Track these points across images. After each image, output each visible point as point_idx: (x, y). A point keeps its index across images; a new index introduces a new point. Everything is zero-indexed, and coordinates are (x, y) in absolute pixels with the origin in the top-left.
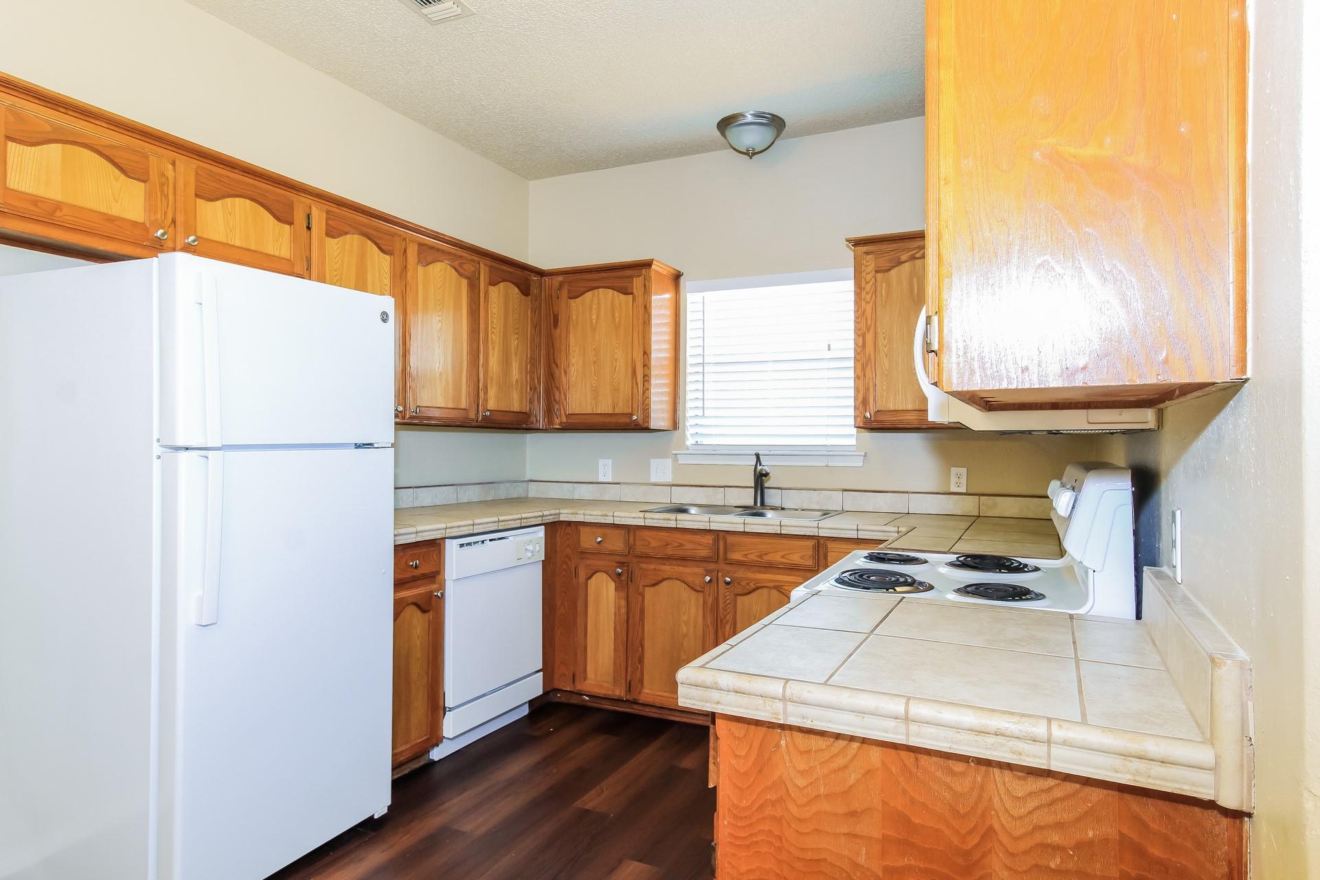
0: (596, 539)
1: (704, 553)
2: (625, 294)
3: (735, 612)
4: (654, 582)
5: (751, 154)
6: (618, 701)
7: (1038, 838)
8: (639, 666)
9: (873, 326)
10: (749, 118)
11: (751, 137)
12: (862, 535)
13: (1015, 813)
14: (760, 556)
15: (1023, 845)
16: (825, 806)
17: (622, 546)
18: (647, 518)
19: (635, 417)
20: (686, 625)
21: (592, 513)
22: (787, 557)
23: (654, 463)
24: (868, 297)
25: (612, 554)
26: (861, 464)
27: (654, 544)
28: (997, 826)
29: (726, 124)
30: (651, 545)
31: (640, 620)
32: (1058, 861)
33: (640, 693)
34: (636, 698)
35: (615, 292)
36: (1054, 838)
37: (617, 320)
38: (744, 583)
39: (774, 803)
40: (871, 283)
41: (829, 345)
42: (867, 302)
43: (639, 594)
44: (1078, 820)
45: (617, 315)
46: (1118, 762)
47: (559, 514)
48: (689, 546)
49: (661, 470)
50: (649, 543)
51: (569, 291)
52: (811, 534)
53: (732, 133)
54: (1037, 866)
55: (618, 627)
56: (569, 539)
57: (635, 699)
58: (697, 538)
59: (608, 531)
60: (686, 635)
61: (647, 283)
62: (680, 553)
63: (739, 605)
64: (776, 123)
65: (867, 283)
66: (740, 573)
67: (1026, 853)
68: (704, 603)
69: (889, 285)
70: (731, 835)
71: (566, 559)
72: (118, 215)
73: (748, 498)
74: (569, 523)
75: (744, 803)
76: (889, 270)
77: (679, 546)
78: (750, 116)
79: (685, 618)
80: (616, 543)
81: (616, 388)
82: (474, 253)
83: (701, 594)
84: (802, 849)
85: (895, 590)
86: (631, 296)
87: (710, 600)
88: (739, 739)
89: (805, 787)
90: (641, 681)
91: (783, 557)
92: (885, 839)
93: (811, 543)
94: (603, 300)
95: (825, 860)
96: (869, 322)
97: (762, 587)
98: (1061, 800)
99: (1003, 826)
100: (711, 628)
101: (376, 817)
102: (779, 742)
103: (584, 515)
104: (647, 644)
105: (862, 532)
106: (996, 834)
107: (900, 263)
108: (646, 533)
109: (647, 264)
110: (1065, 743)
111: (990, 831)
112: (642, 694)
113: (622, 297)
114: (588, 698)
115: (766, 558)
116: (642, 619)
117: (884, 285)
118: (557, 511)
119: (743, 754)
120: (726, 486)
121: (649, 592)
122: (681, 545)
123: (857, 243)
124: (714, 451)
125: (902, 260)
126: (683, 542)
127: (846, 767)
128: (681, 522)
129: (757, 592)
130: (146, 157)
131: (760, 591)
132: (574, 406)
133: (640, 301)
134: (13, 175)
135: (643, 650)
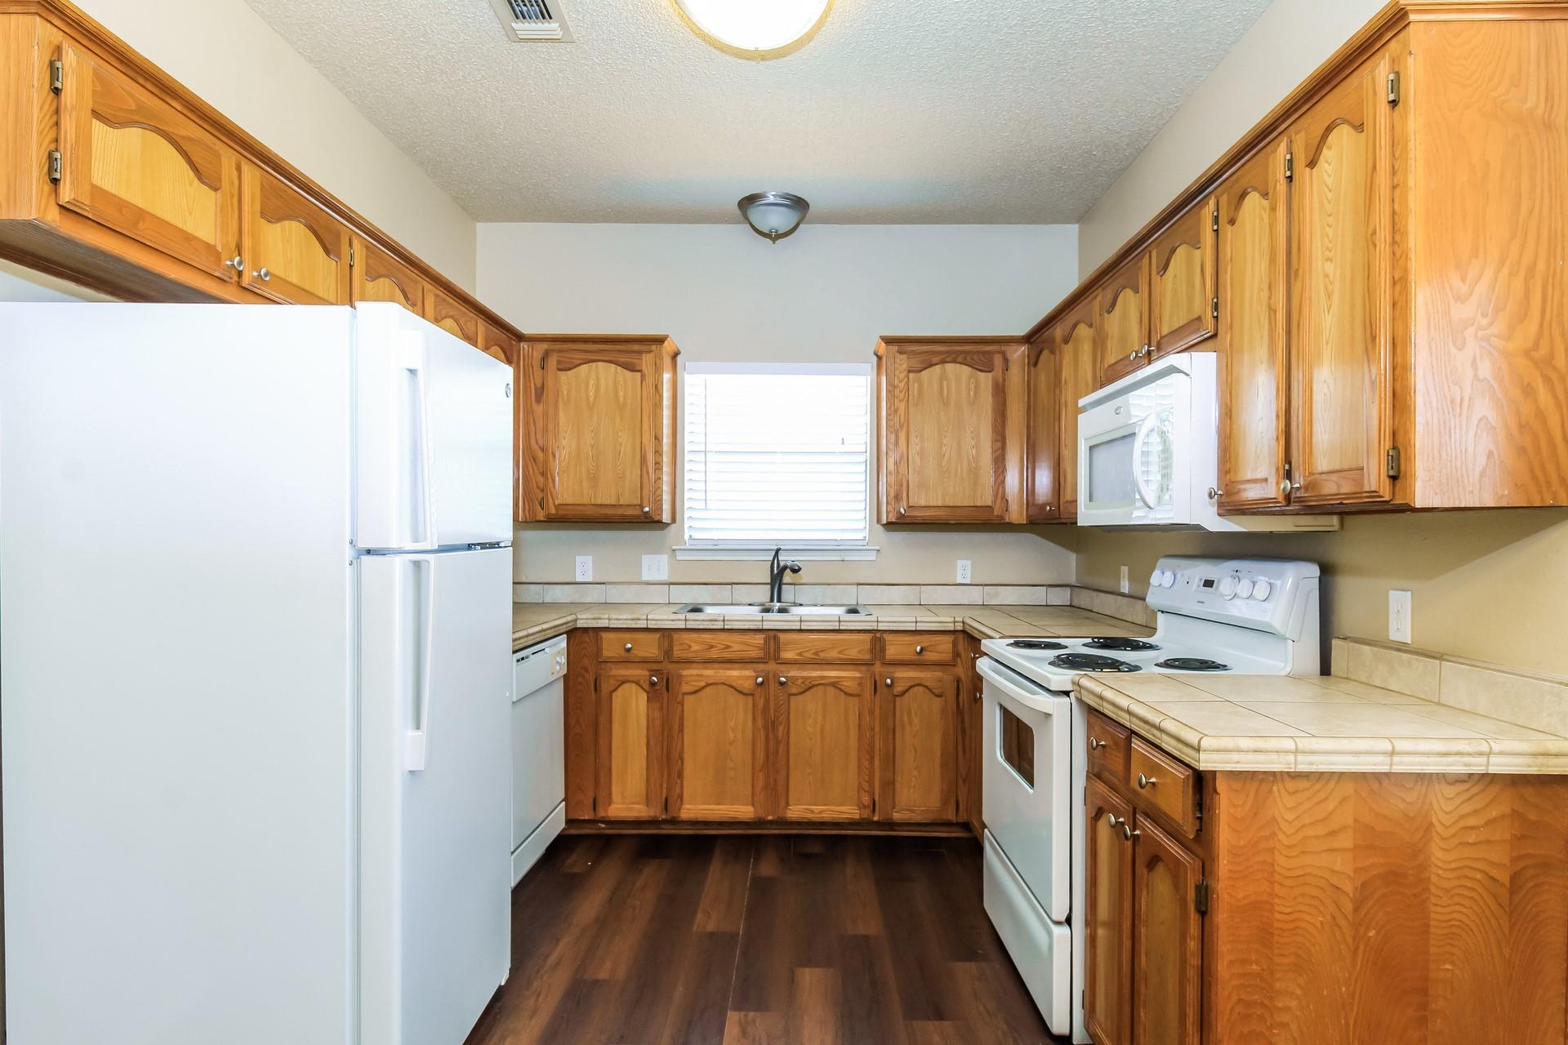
0: (625, 645)
1: (755, 653)
2: (632, 371)
3: (789, 714)
4: (696, 688)
5: (774, 236)
6: (653, 822)
7: (1462, 824)
8: (679, 781)
9: (906, 424)
10: (771, 199)
11: (777, 219)
12: (921, 627)
13: (1447, 809)
14: (816, 654)
15: (1452, 831)
16: (1310, 832)
17: (657, 652)
18: (688, 620)
19: (647, 509)
20: (732, 731)
21: (620, 617)
22: (846, 652)
23: (646, 559)
24: (902, 395)
25: (644, 661)
26: (874, 558)
27: (695, 647)
28: (1434, 820)
29: (749, 202)
30: (692, 650)
31: (679, 732)
32: (1474, 837)
33: (679, 810)
34: (675, 815)
35: (619, 368)
36: (1472, 822)
37: (621, 399)
38: (800, 681)
39: (1266, 838)
40: (904, 382)
41: (843, 439)
42: (901, 401)
43: (678, 703)
44: (1487, 805)
45: (621, 394)
46: (1529, 760)
47: (576, 620)
48: (736, 647)
49: (655, 566)
50: (690, 647)
51: (559, 362)
52: (870, 628)
53: (755, 214)
54: (1460, 844)
55: (652, 742)
56: (586, 648)
57: (673, 817)
58: (747, 638)
59: (639, 636)
60: (734, 741)
61: (658, 362)
62: (727, 655)
63: (792, 705)
64: (798, 204)
65: (900, 382)
66: (794, 672)
67: (1454, 836)
68: (754, 706)
69: (921, 385)
70: (1230, 871)
71: (583, 672)
72: (192, 233)
73: (763, 595)
74: (586, 630)
75: (1242, 843)
76: (921, 371)
77: (726, 648)
78: (772, 197)
79: (732, 724)
80: (650, 648)
81: (620, 475)
82: (473, 308)
83: (751, 697)
84: (1290, 869)
85: (1119, 669)
86: (639, 374)
87: (761, 703)
88: (1237, 791)
89: (1293, 821)
90: (681, 797)
91: (840, 652)
92: (1356, 847)
93: (868, 637)
94: (602, 376)
95: (1310, 874)
96: (902, 420)
97: (814, 686)
98: (1476, 794)
99: (1439, 821)
100: (762, 732)
101: (503, 984)
102: (1272, 788)
103: (609, 619)
104: (686, 757)
105: (921, 624)
106: (1434, 826)
107: (931, 365)
108: (685, 636)
109: (660, 340)
110: (1501, 753)
111: (1431, 824)
112: (682, 811)
113: (628, 374)
114: (603, 826)
115: (822, 655)
116: (681, 730)
117: (916, 385)
118: (573, 617)
119: (1241, 802)
120: (734, 584)
121: (689, 700)
122: (728, 647)
123: (889, 341)
124: (716, 548)
125: (933, 363)
126: (728, 644)
127: (1326, 799)
128: (728, 623)
129: (812, 690)
130: (218, 156)
131: (815, 688)
132: (565, 496)
133: (650, 380)
134: (97, 164)
135: (682, 763)
